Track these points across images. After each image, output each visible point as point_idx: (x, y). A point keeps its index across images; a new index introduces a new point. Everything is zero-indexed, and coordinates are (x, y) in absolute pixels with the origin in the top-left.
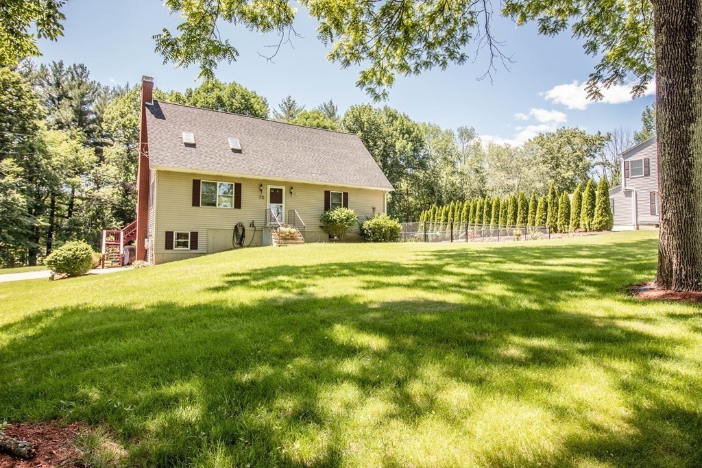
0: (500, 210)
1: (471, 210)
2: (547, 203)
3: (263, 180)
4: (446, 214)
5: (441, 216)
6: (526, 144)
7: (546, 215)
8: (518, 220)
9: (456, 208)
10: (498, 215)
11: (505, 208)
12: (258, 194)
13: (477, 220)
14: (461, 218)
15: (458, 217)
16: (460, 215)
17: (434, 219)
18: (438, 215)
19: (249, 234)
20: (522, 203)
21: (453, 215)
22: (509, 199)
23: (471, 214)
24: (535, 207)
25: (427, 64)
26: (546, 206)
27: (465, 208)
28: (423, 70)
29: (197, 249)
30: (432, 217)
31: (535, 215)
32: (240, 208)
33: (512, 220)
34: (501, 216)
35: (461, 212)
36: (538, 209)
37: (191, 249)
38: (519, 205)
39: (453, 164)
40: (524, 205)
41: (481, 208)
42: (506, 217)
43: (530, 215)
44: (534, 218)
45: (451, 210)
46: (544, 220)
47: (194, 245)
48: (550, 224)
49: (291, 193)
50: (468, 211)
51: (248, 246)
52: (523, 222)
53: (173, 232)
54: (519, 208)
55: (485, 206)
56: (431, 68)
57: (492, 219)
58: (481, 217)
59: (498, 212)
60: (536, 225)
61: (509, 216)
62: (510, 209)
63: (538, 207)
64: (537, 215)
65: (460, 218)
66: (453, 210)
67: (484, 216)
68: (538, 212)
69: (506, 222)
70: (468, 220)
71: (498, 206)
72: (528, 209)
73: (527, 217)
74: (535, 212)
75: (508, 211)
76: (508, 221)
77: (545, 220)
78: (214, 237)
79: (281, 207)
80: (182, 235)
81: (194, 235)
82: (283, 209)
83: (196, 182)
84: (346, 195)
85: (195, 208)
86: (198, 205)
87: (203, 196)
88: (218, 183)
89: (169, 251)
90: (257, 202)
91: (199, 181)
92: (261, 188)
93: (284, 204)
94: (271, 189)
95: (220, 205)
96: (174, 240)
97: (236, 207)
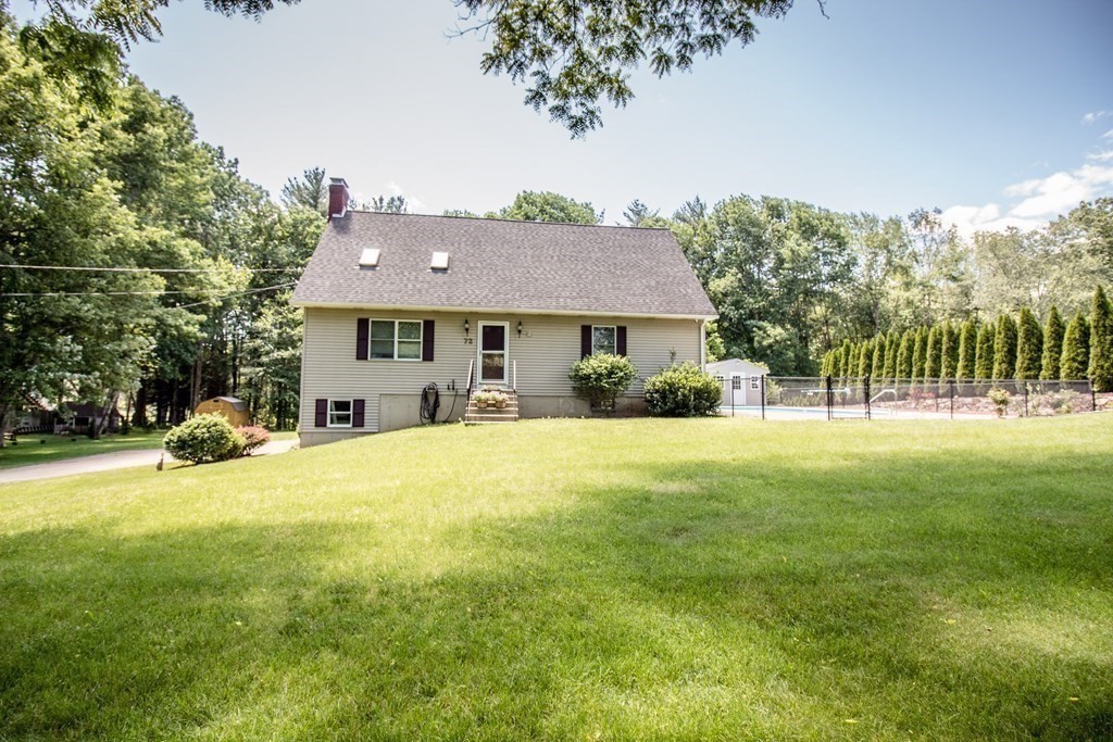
0: (978, 346)
1: (917, 346)
2: (1088, 328)
3: (471, 313)
4: (869, 356)
5: (859, 358)
6: (1052, 224)
7: (1087, 353)
8: (1018, 364)
9: (887, 343)
10: (974, 355)
11: (988, 340)
12: (461, 336)
13: (928, 365)
14: (898, 362)
15: (890, 361)
16: (895, 357)
17: (846, 364)
18: (854, 356)
19: (446, 402)
20: (1027, 330)
21: (881, 357)
22: (996, 325)
23: (916, 355)
24: (1058, 336)
25: (710, 42)
26: (1085, 334)
27: (904, 344)
28: (699, 57)
29: (363, 426)
30: (843, 361)
31: (1060, 353)
32: (432, 360)
33: (1004, 366)
34: (980, 357)
35: (896, 351)
36: (1065, 341)
37: (354, 426)
38: (1021, 334)
39: (905, 271)
40: (1033, 334)
41: (937, 342)
42: (990, 361)
43: (1046, 353)
44: (1057, 360)
45: (877, 348)
46: (1081, 363)
47: (359, 421)
48: (1098, 372)
49: (520, 331)
50: (910, 349)
51: (445, 422)
52: (1029, 369)
53: (326, 400)
54: (1020, 341)
55: (945, 339)
56: (719, 48)
57: (960, 364)
58: (937, 359)
59: (974, 348)
60: (1062, 374)
61: (997, 356)
62: (999, 342)
63: (1066, 336)
64: (1065, 355)
65: (895, 362)
66: (882, 348)
67: (944, 358)
68: (1065, 347)
69: (991, 369)
70: (911, 366)
71: (971, 337)
72: (1041, 342)
73: (1039, 358)
74: (1060, 346)
75: (996, 347)
76: (996, 367)
77: (1085, 364)
78: (390, 407)
79: (502, 356)
80: (339, 405)
81: (359, 404)
82: (506, 360)
83: (362, 323)
84: (623, 331)
85: (361, 362)
86: (365, 358)
87: (373, 342)
88: (396, 322)
89: (320, 430)
90: (461, 350)
91: (367, 320)
92: (467, 326)
93: (507, 352)
94: (485, 327)
95: (400, 357)
96: (328, 412)
97: (425, 359)
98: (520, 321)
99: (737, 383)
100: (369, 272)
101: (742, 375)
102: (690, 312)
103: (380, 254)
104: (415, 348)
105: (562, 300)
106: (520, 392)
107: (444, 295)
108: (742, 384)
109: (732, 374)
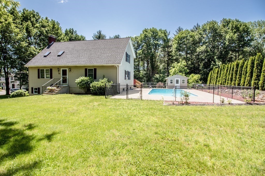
12: (58, 72)
32: (52, 78)
37: (38, 93)
53: (33, 88)
79: (66, 77)
80: (36, 89)
81: (39, 89)
82: (67, 78)
83: (39, 70)
84: (95, 70)
85: (39, 79)
86: (39, 78)
87: (41, 74)
88: (45, 69)
89: (32, 94)
90: (58, 76)
91: (39, 69)
92: (58, 70)
93: (67, 76)
94: (63, 70)
95: (46, 78)
96: (34, 90)
97: (50, 78)
98: (70, 68)
99: (177, 82)
100: (44, 58)
101: (179, 79)
102: (112, 64)
103: (50, 53)
104: (49, 76)
105: (80, 62)
106: (71, 86)
107: (54, 62)
108: (179, 82)
109: (176, 79)
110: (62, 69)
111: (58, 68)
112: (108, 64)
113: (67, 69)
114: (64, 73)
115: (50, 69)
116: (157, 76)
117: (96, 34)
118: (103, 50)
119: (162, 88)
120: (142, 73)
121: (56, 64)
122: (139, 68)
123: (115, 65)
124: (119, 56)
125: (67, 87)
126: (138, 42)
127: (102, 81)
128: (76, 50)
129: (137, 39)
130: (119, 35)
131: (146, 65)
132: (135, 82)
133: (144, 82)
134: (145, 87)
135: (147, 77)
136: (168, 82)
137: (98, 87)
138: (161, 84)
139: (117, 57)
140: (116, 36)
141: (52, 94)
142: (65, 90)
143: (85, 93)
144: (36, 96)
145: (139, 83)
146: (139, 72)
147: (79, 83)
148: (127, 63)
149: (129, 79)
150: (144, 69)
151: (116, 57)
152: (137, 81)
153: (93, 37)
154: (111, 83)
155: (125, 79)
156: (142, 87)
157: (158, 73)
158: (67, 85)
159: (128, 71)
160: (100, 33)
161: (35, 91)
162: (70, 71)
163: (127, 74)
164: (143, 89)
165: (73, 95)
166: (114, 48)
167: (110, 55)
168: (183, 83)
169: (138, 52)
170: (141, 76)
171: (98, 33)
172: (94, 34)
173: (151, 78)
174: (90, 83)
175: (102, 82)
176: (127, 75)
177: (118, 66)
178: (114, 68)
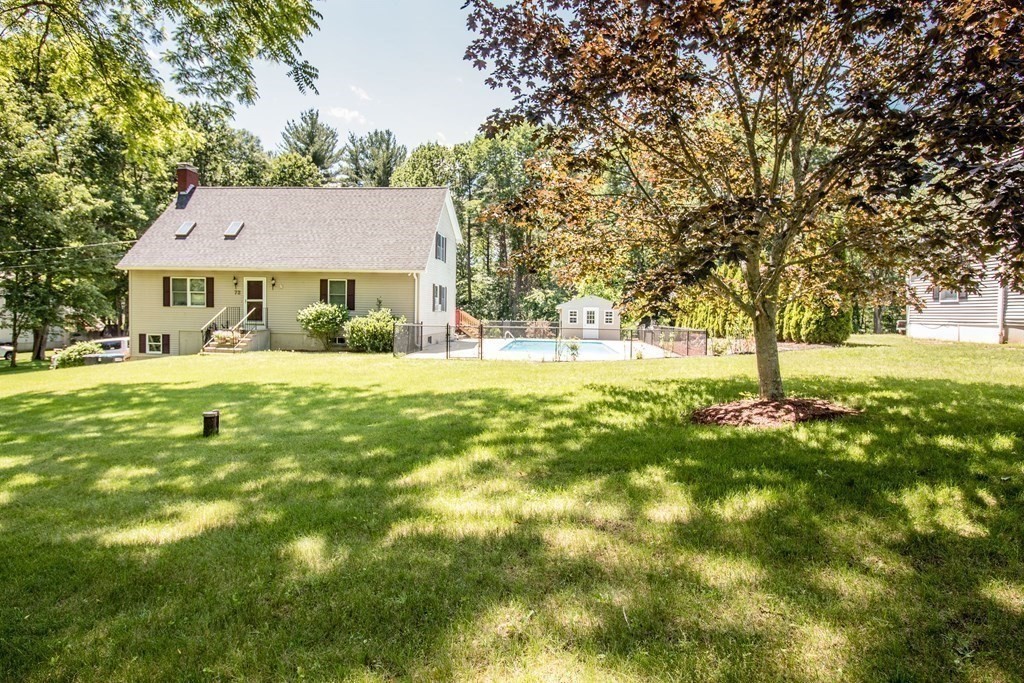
3: (239, 272)
12: (232, 289)
29: (168, 351)
32: (213, 306)
37: (163, 353)
47: (166, 349)
53: (146, 335)
78: (186, 339)
79: (261, 303)
80: (155, 338)
81: (166, 338)
82: (264, 306)
83: (166, 280)
84: (352, 283)
85: (166, 308)
86: (169, 305)
87: (174, 294)
88: (188, 279)
89: (142, 355)
90: (233, 299)
91: (169, 278)
92: (235, 281)
93: (264, 301)
94: (249, 282)
95: (192, 304)
96: (147, 343)
97: (208, 306)
98: (274, 278)
99: (591, 318)
100: (180, 241)
101: (596, 310)
102: (403, 268)
103: (195, 225)
104: (202, 298)
105: (306, 260)
106: (274, 330)
107: (221, 258)
108: (596, 319)
109: (586, 310)
110: (246, 280)
111: (236, 277)
112: (390, 269)
113: (264, 280)
114: (255, 290)
115: (207, 279)
116: (537, 295)
117: (299, 122)
118: (370, 224)
119: (543, 337)
120: (482, 281)
121: (228, 263)
122: (469, 264)
123: (411, 272)
124: (418, 248)
125: (265, 333)
126: (466, 166)
127: (378, 315)
128: (281, 219)
129: (464, 158)
130: (389, 133)
131: (495, 251)
132: (459, 318)
133: (489, 316)
134: (491, 335)
135: (499, 299)
136: (565, 320)
137: (368, 331)
138: (543, 324)
139: (412, 248)
140: (376, 133)
141: (234, 352)
142: (261, 339)
143: (322, 347)
144: (154, 360)
145: (471, 323)
146: (470, 280)
147: (309, 321)
148: (440, 262)
149: (444, 309)
150: (488, 269)
151: (409, 249)
152: (463, 313)
153: (284, 134)
154: (401, 323)
155: (434, 309)
156: (482, 333)
157: (540, 286)
158: (264, 327)
159: (440, 287)
160: (314, 123)
161: (151, 346)
162: (274, 285)
163: (439, 293)
164: (486, 341)
165: (293, 354)
166: (402, 222)
167: (391, 242)
168: (609, 321)
169: (467, 204)
170: (476, 294)
171: (304, 119)
172: (290, 122)
173: (513, 301)
174: (341, 322)
175: (378, 320)
176: (437, 299)
177: (417, 275)
178: (408, 280)
